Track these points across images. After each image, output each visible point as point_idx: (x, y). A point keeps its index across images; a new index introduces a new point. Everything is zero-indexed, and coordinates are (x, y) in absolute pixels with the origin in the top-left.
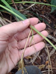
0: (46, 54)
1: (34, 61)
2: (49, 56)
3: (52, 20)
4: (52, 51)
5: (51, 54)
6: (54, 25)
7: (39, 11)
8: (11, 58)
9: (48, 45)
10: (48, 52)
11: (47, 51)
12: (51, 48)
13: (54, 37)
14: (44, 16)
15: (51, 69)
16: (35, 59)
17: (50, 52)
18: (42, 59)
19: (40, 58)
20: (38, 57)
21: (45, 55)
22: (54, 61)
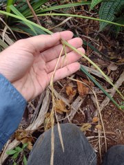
0: (94, 106)
1: (72, 117)
2: (100, 109)
3: (106, 44)
4: (104, 101)
5: (103, 105)
6: (109, 53)
7: (81, 29)
8: (38, 81)
9: (98, 89)
10: (97, 103)
11: (96, 101)
12: (102, 96)
13: (109, 76)
14: (89, 38)
15: (103, 134)
16: (73, 115)
17: (101, 102)
18: (86, 115)
19: (84, 114)
20: (79, 111)
21: (92, 107)
22: (108, 119)
